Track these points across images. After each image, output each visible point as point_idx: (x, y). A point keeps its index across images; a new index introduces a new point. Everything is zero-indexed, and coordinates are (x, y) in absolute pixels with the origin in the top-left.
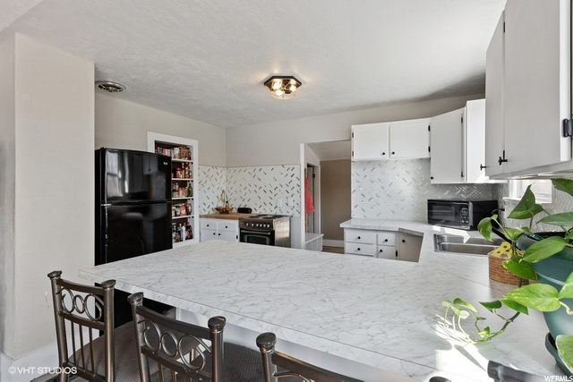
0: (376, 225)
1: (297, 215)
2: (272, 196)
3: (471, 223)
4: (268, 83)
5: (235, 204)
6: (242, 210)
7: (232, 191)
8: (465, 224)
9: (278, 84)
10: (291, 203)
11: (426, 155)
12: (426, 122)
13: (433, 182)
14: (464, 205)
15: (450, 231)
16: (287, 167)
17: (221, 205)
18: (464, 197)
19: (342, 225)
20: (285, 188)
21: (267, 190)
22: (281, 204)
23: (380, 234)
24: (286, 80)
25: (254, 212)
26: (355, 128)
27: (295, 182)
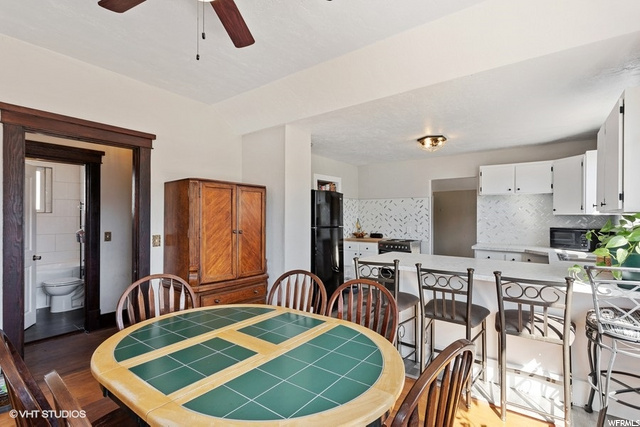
0: (505, 248)
1: (425, 240)
2: (402, 224)
3: (589, 247)
4: (421, 140)
5: (368, 230)
6: (374, 236)
7: (365, 219)
8: (585, 247)
9: (428, 142)
10: (419, 229)
11: (549, 191)
12: (549, 163)
13: (555, 213)
14: (583, 231)
15: (569, 252)
16: (416, 200)
17: (355, 231)
18: (584, 226)
19: (473, 247)
20: (415, 217)
21: (398, 219)
22: (410, 230)
23: (508, 255)
24: (435, 139)
25: (384, 237)
26: (483, 169)
27: (424, 212)
